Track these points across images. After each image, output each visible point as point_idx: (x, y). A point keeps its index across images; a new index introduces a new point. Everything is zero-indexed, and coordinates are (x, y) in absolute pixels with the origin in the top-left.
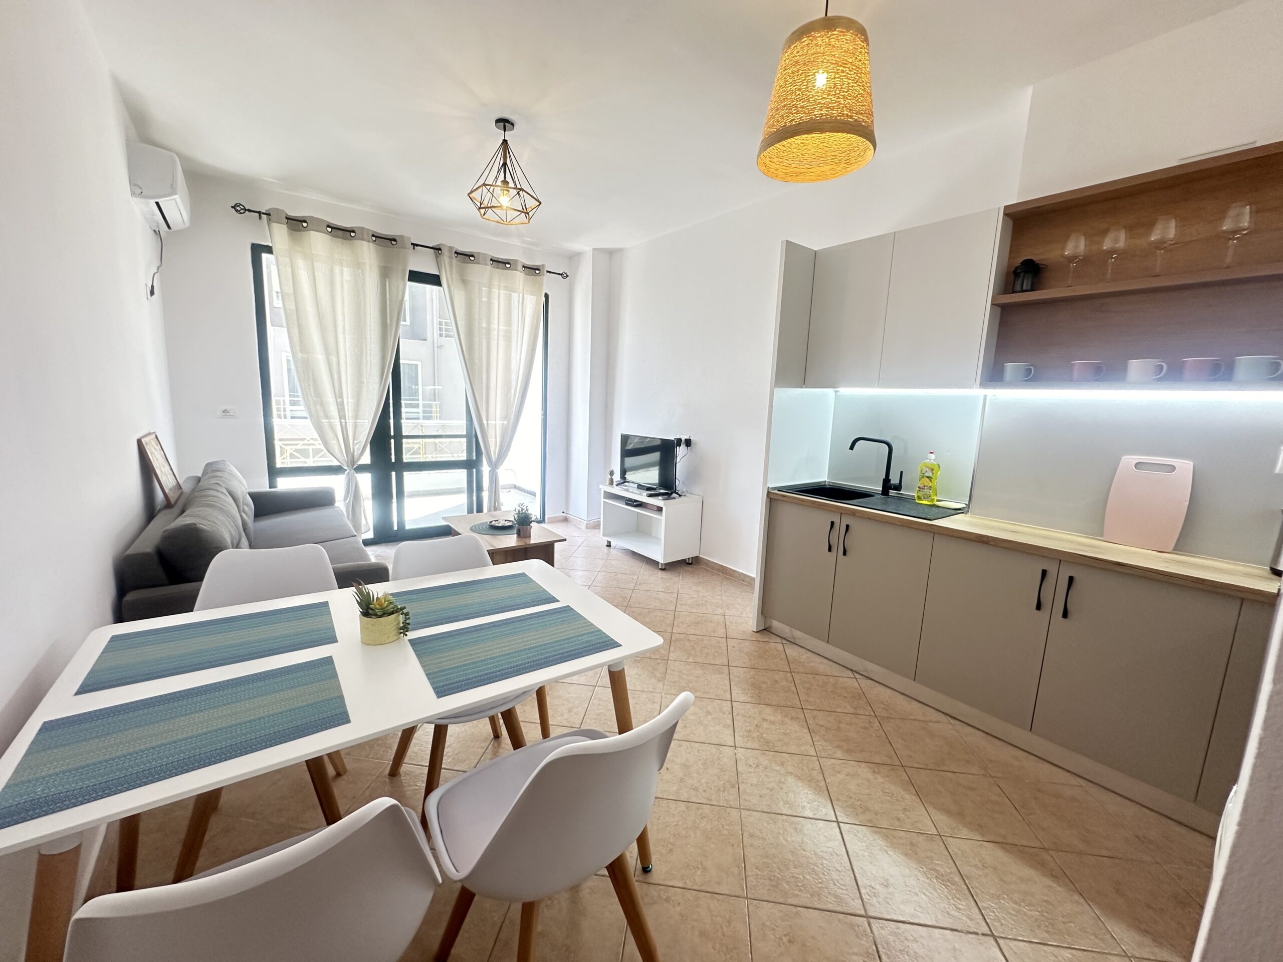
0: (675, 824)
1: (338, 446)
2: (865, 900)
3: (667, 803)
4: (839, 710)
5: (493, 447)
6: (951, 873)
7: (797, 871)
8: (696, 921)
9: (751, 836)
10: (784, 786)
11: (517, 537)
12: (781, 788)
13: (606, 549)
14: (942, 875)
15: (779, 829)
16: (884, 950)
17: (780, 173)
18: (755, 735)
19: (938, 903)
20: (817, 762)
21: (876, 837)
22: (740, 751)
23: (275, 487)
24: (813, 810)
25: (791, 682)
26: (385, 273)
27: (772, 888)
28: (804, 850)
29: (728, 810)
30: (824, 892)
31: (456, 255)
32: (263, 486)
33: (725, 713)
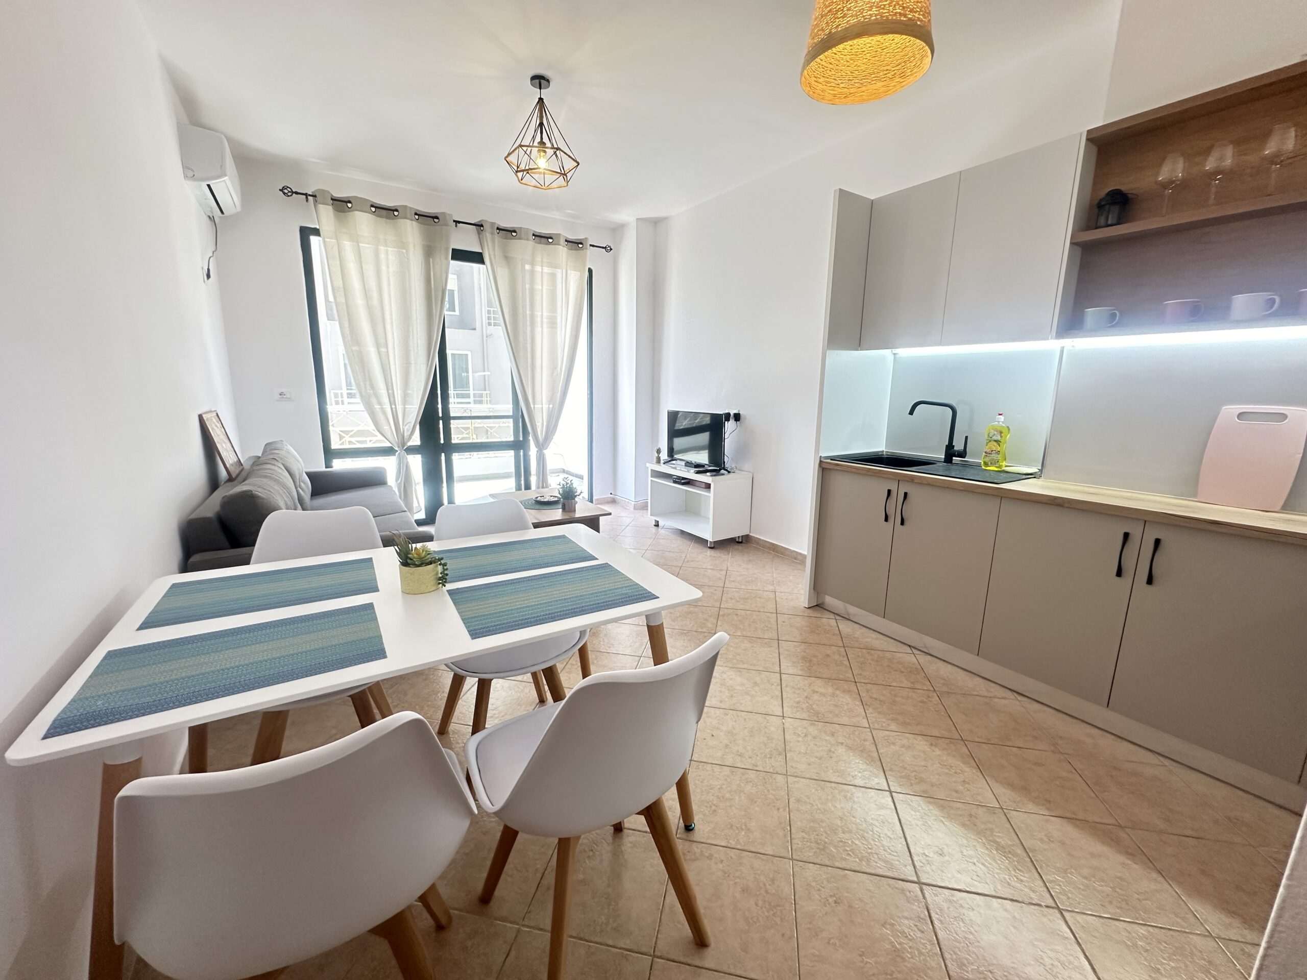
0: (719, 787)
1: (389, 428)
2: (918, 867)
3: (712, 767)
4: (894, 684)
5: (540, 427)
6: (1013, 845)
7: (847, 836)
8: (738, 877)
9: (798, 801)
10: (834, 755)
11: (562, 511)
12: (831, 757)
13: (654, 529)
14: (1003, 847)
15: (828, 795)
16: (937, 916)
17: (826, 94)
18: (804, 706)
19: (997, 873)
20: (870, 734)
21: (931, 807)
22: (788, 722)
23: (332, 467)
24: (864, 779)
25: (843, 656)
26: (429, 252)
27: (818, 851)
28: (854, 817)
29: (775, 776)
30: (873, 857)
31: (498, 231)
32: (321, 467)
33: (773, 685)
